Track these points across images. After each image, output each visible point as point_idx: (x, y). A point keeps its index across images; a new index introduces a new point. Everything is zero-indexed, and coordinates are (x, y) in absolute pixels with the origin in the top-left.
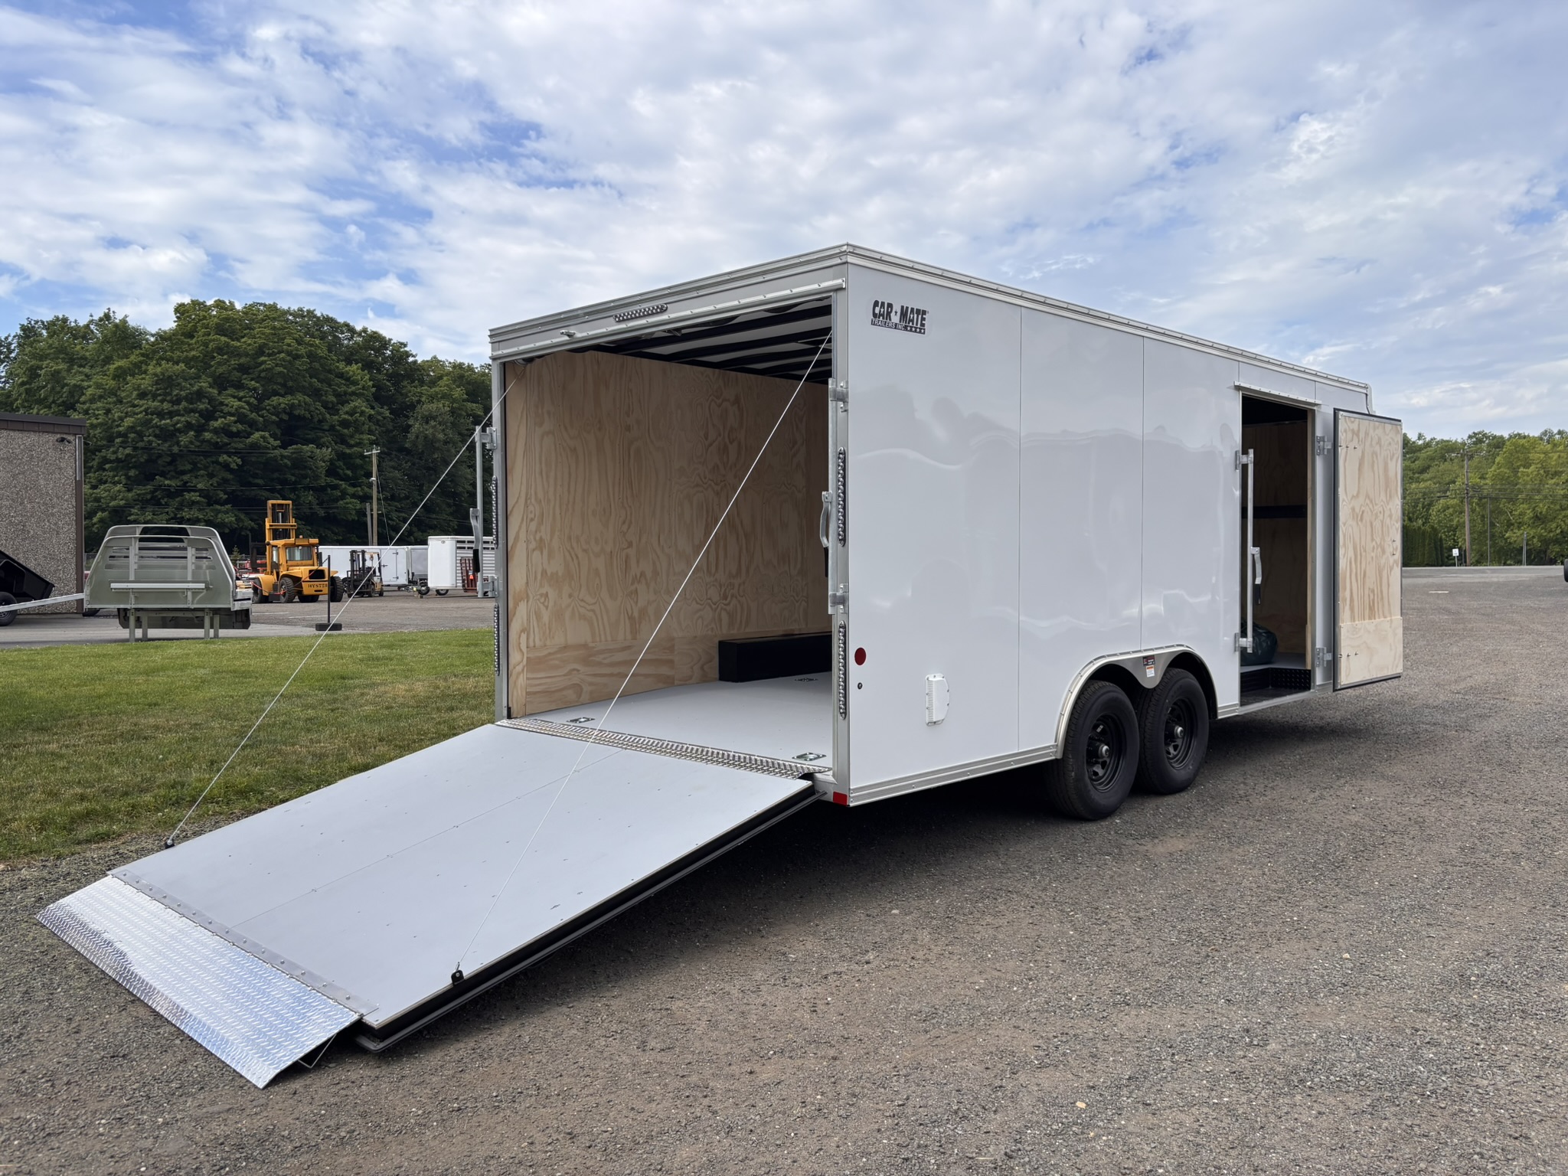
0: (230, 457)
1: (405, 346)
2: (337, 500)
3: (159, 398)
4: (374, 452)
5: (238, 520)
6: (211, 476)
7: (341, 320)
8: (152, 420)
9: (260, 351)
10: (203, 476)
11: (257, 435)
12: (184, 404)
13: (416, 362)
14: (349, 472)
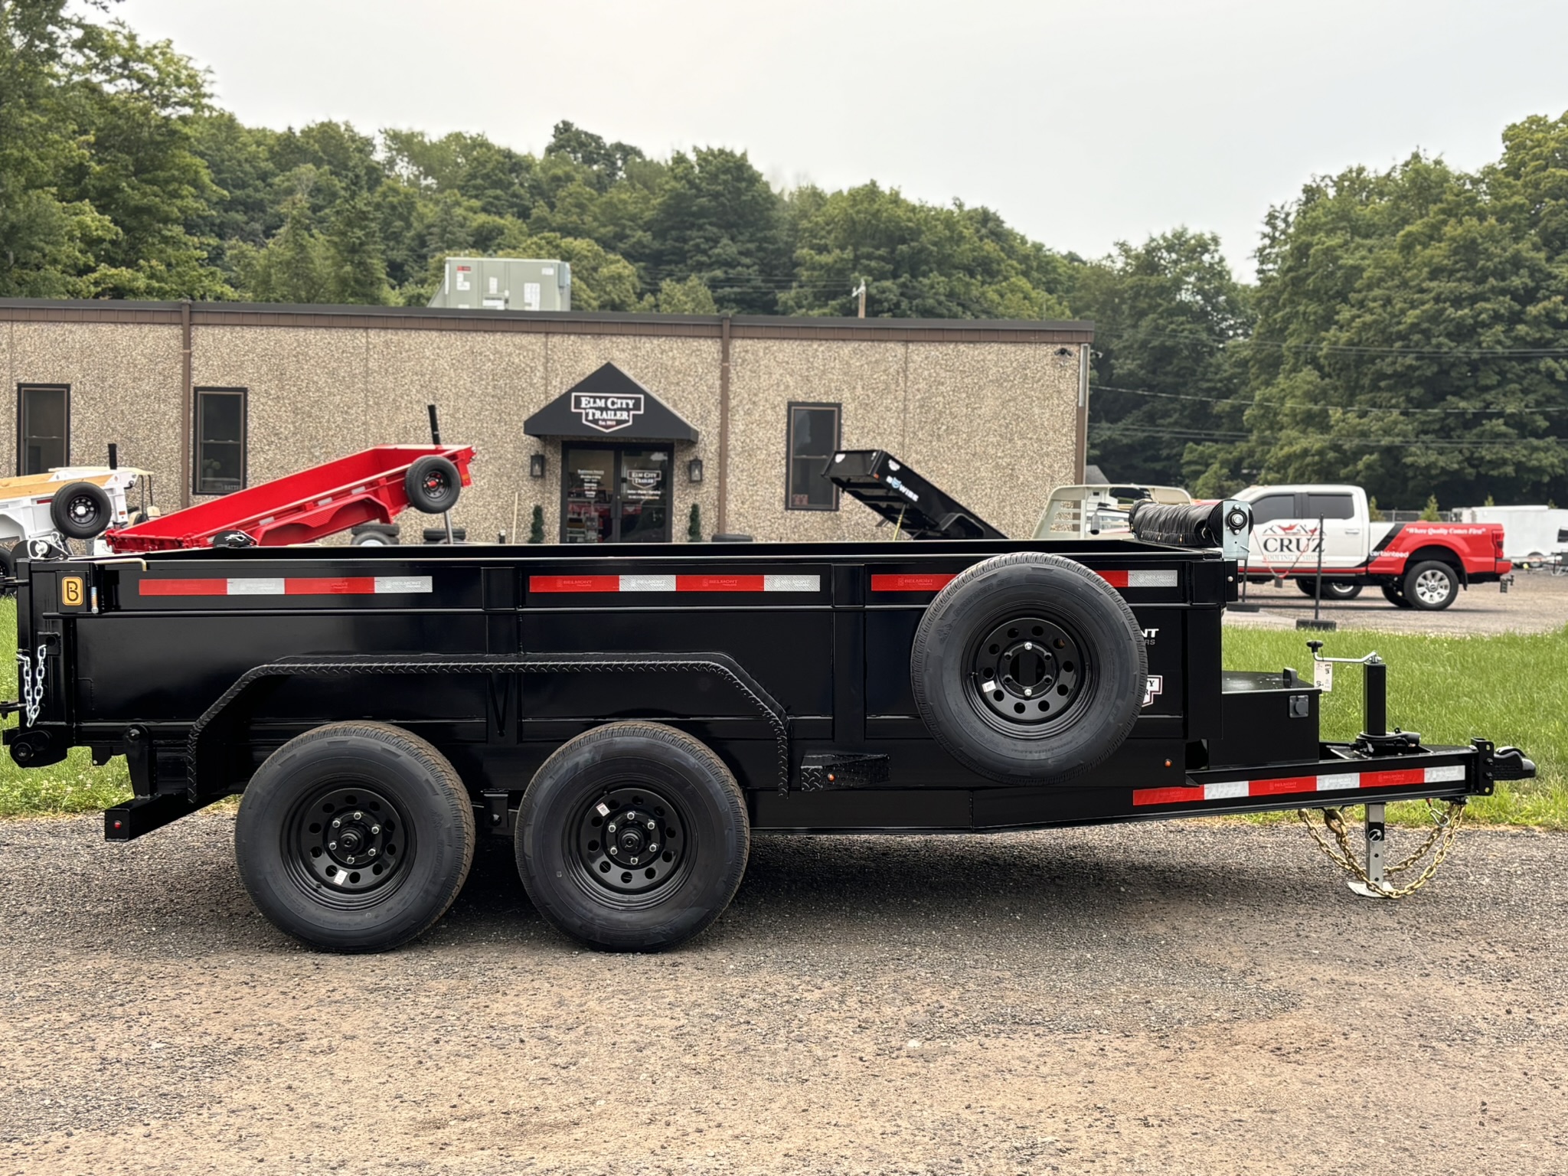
0: (1556, 356)
3: (1459, 275)
5: (1563, 460)
8: (1445, 309)
10: (1513, 393)
12: (1492, 281)
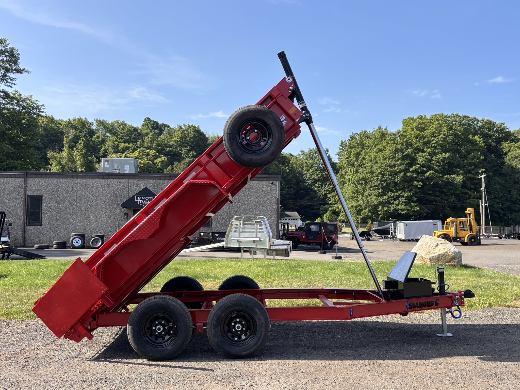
0: (418, 181)
1: (503, 124)
2: (466, 200)
3: (391, 159)
4: (483, 176)
5: (421, 209)
6: (410, 191)
7: (471, 116)
8: (388, 169)
9: (433, 135)
10: (407, 191)
11: (429, 172)
12: (400, 161)
13: (509, 132)
14: (472, 186)
